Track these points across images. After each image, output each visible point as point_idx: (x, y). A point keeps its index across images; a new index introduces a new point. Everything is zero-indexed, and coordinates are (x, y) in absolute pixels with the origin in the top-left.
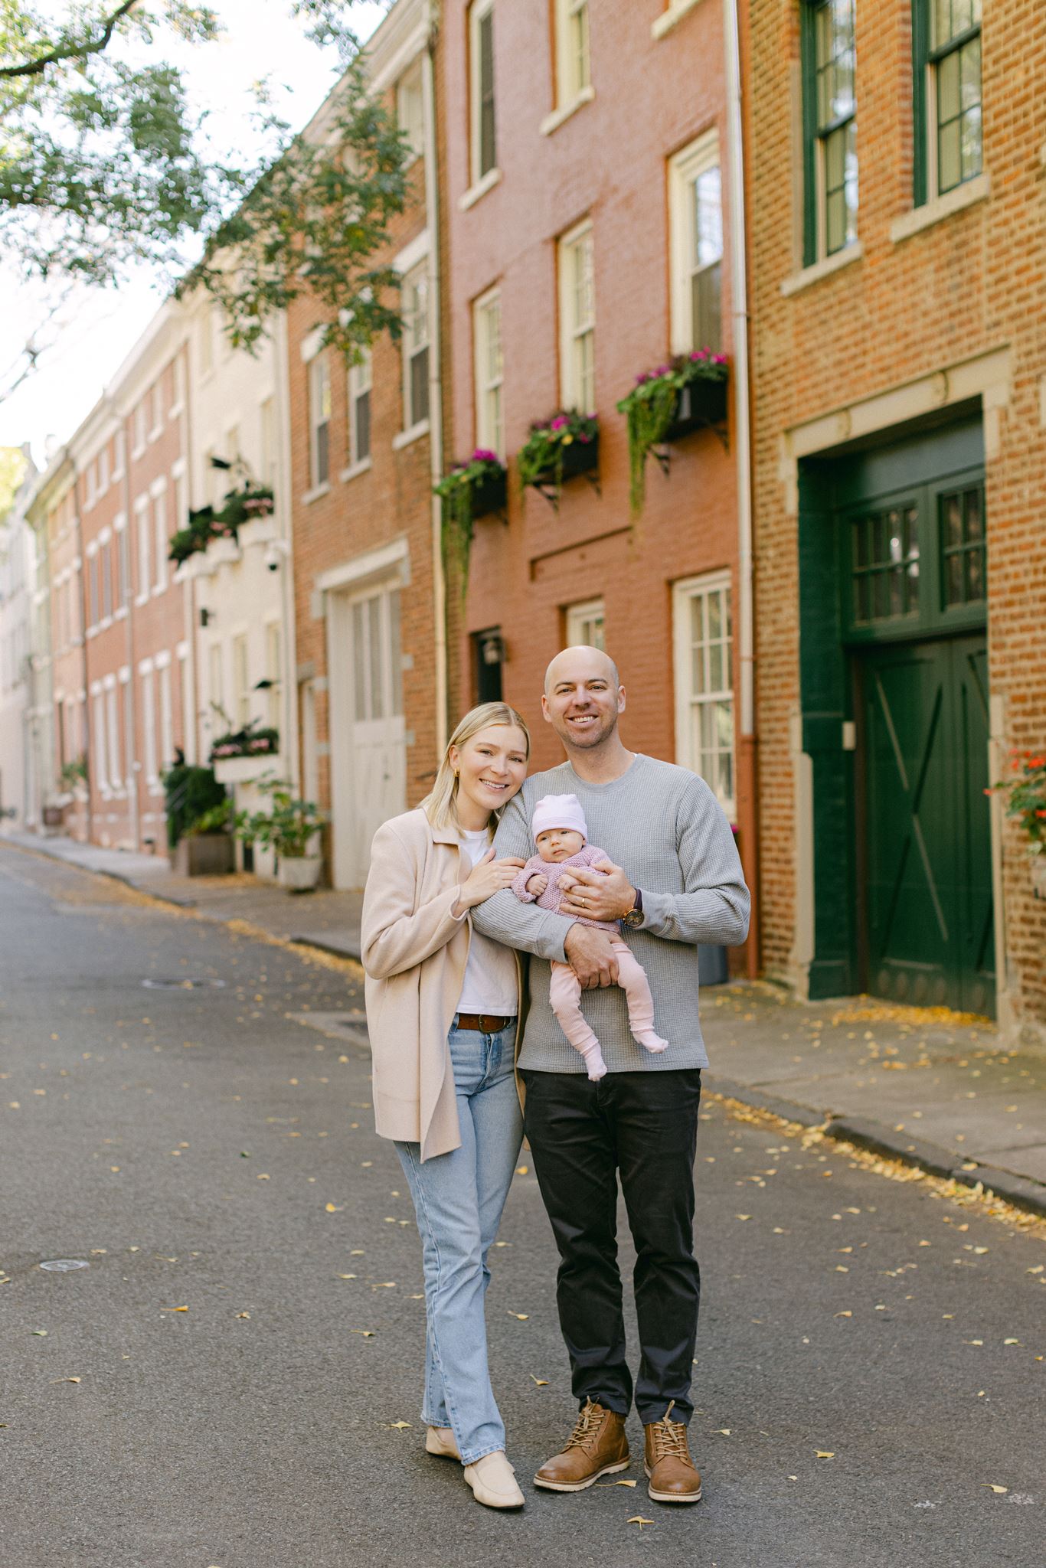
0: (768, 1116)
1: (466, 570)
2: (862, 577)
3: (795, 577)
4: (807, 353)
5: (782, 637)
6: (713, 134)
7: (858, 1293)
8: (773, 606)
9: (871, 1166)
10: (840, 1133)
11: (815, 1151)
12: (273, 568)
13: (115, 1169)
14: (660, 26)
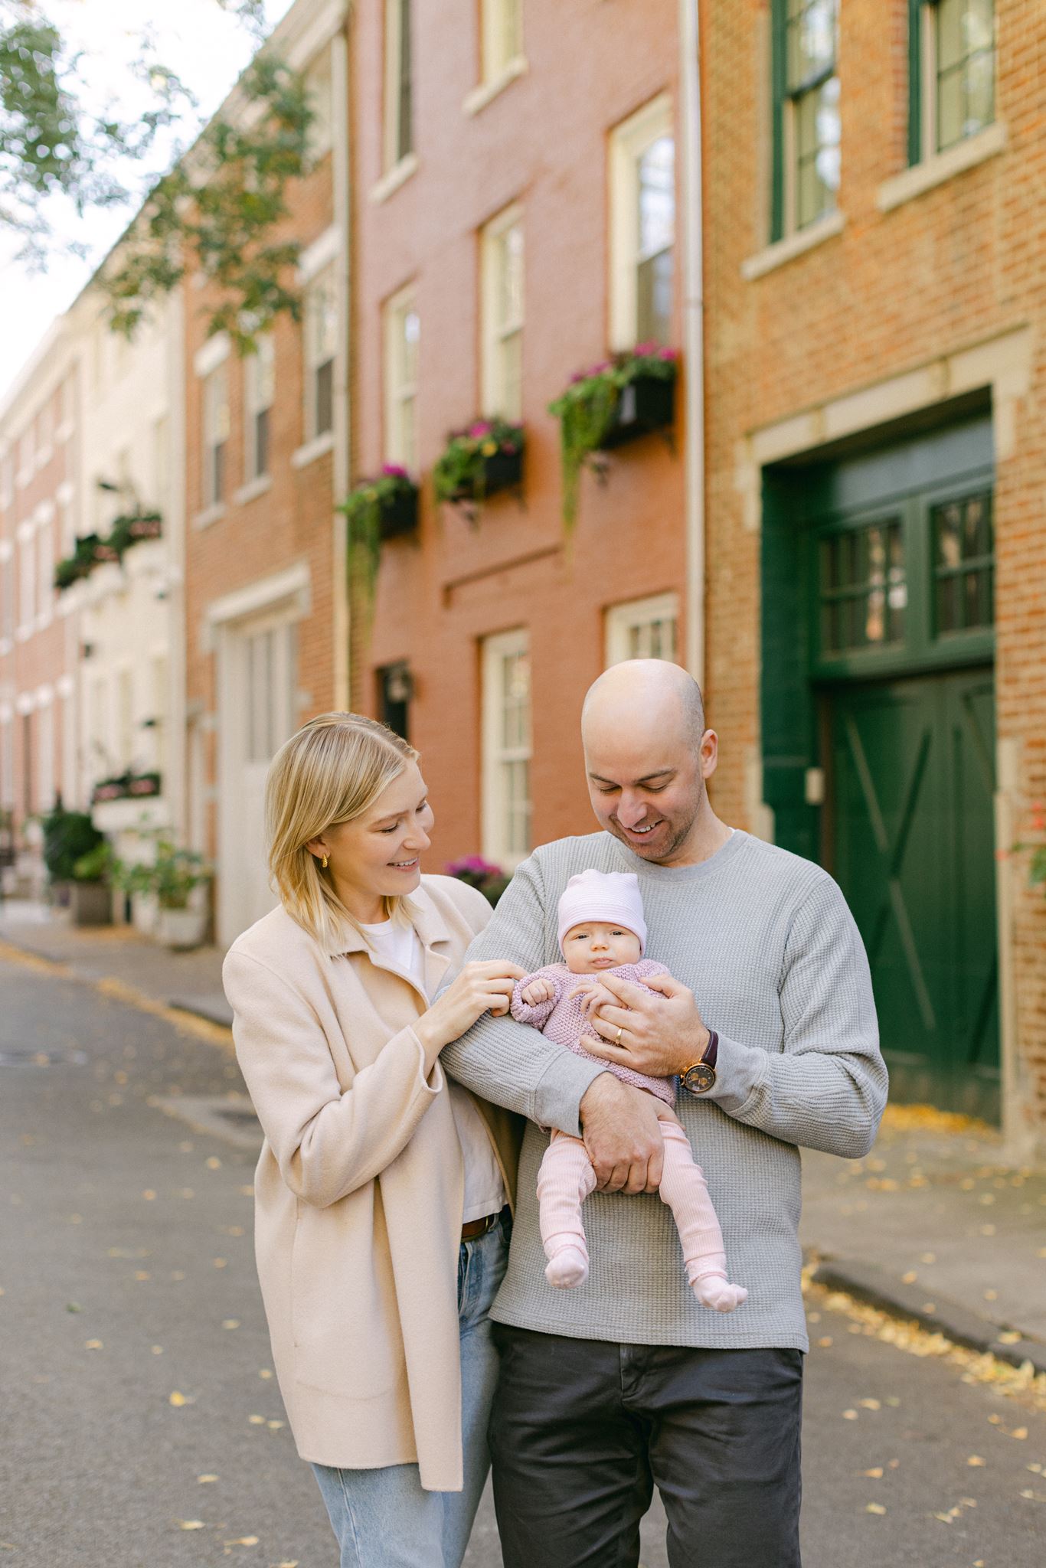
1: (373, 596)
2: (833, 603)
4: (774, 343)
5: (737, 671)
6: (662, 103)
8: (729, 635)
9: (876, 1330)
10: (830, 1281)
12: (161, 597)
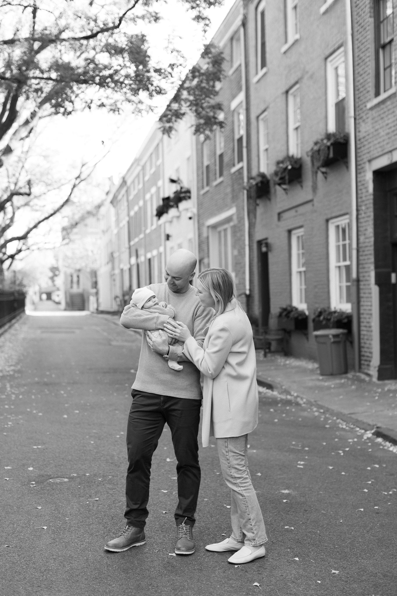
0: (352, 426)
1: (255, 217)
3: (372, 217)
4: (376, 130)
5: (367, 240)
6: (342, 49)
7: (369, 501)
8: (364, 228)
9: (389, 447)
10: (378, 434)
11: (368, 441)
12: (190, 218)
13: (92, 442)
14: (323, 9)
